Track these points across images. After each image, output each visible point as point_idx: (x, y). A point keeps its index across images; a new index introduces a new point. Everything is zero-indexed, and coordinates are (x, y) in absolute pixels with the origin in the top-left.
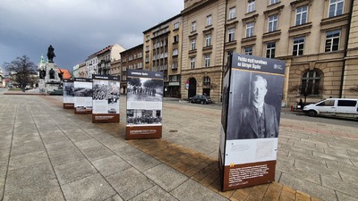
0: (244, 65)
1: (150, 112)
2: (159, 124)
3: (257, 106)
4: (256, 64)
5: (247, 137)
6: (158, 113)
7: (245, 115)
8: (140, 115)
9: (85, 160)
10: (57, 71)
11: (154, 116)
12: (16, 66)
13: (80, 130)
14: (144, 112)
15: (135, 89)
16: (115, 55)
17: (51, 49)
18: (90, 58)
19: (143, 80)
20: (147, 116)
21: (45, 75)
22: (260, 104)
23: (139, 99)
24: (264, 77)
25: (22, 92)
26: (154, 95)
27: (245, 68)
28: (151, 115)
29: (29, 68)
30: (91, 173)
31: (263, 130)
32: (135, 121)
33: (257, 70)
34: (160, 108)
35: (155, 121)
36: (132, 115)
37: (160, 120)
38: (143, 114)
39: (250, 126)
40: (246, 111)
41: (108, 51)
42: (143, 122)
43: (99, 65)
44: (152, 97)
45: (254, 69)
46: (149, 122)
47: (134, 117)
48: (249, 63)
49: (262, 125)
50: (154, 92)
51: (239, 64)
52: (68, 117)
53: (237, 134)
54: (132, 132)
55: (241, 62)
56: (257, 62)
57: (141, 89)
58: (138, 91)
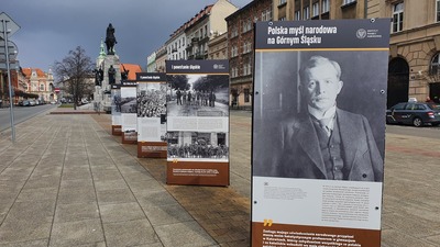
0: (281, 41)
1: (205, 137)
2: (224, 160)
3: (318, 115)
4: (310, 36)
5: (298, 174)
6: (221, 138)
7: (291, 132)
8: (188, 141)
9: (95, 203)
10: (119, 69)
11: (214, 143)
12: (68, 67)
13: (113, 167)
14: (195, 136)
15: (179, 95)
16: (217, 26)
17: (110, 30)
18: (173, 37)
19: (193, 79)
20: (200, 144)
21: (102, 79)
22: (326, 112)
23: (187, 112)
24: (331, 57)
25: (72, 110)
26: (212, 105)
27: (286, 46)
28: (208, 141)
29: (84, 68)
30: (91, 217)
31: (339, 164)
32: (181, 152)
33: (313, 46)
34: (225, 130)
35: (215, 152)
36: (176, 141)
37: (226, 152)
38: (194, 140)
39: (305, 154)
40: (292, 126)
41: (203, 18)
42: (194, 153)
43: (189, 49)
44: (208, 109)
45: (305, 46)
46: (204, 153)
47: (179, 145)
48: (293, 36)
49: (335, 154)
50: (213, 99)
51: (271, 41)
52: (109, 148)
53: (274, 165)
54: (175, 170)
55: (275, 36)
56: (310, 30)
57: (190, 95)
58: (184, 98)
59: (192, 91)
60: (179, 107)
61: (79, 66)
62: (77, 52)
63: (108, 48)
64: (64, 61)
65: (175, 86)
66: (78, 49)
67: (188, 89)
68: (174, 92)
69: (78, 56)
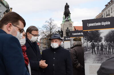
12: (45, 30)
15: (93, 46)
17: (67, 7)
29: (53, 30)
57: (102, 46)
58: (98, 49)
59: (103, 42)
60: (94, 56)
61: (51, 29)
62: (50, 21)
63: (66, 17)
64: (43, 27)
65: (90, 39)
66: (50, 19)
67: (100, 41)
68: (89, 44)
69: (50, 24)
